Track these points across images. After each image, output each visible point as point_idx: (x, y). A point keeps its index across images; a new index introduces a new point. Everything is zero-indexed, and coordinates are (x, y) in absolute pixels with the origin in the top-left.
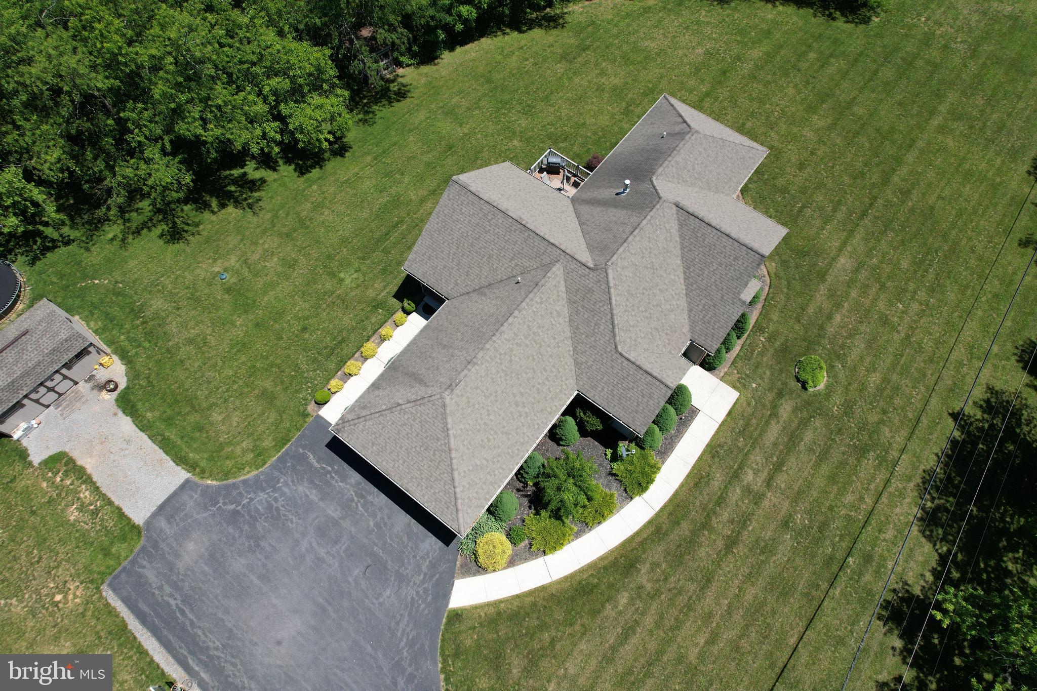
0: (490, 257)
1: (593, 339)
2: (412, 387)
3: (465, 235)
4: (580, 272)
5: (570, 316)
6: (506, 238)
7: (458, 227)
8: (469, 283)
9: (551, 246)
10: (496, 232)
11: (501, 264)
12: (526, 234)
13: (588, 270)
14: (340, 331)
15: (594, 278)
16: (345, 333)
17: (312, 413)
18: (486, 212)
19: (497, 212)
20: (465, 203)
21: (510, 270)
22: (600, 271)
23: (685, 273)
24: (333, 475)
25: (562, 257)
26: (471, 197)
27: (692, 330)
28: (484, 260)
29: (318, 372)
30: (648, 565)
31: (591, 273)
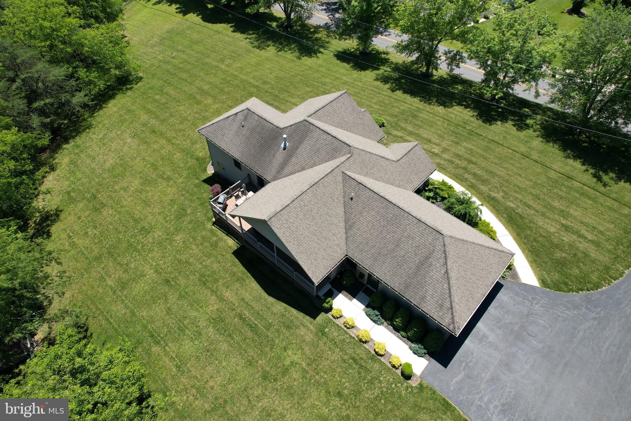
0: (327, 214)
1: (388, 172)
2: (431, 265)
3: (308, 226)
4: (352, 163)
5: (374, 178)
6: (319, 199)
7: (301, 229)
8: (340, 235)
9: (332, 173)
10: (313, 203)
11: (334, 209)
12: (321, 184)
13: (351, 158)
14: (344, 361)
15: (357, 156)
16: (346, 357)
17: (419, 382)
18: (298, 205)
19: (301, 197)
20: (287, 217)
21: (340, 204)
22: (354, 151)
23: (344, 130)
24: (468, 361)
25: (340, 169)
26: (284, 212)
27: (373, 140)
28: (328, 219)
29: (382, 379)
30: (491, 193)
31: (354, 156)
